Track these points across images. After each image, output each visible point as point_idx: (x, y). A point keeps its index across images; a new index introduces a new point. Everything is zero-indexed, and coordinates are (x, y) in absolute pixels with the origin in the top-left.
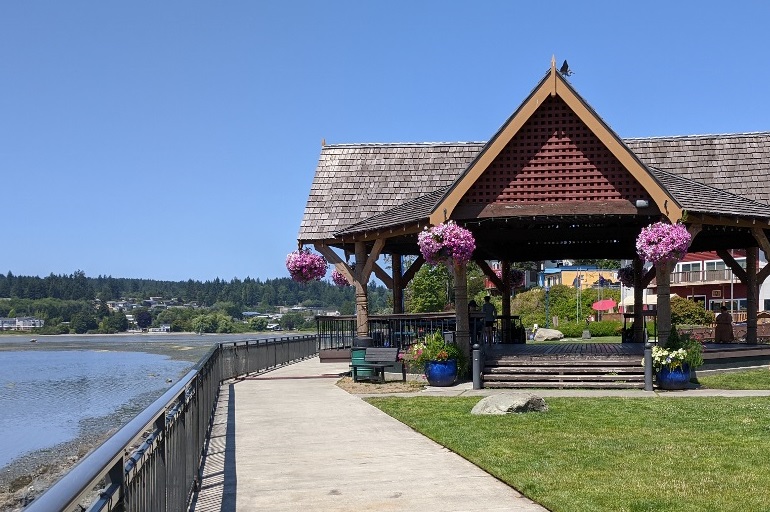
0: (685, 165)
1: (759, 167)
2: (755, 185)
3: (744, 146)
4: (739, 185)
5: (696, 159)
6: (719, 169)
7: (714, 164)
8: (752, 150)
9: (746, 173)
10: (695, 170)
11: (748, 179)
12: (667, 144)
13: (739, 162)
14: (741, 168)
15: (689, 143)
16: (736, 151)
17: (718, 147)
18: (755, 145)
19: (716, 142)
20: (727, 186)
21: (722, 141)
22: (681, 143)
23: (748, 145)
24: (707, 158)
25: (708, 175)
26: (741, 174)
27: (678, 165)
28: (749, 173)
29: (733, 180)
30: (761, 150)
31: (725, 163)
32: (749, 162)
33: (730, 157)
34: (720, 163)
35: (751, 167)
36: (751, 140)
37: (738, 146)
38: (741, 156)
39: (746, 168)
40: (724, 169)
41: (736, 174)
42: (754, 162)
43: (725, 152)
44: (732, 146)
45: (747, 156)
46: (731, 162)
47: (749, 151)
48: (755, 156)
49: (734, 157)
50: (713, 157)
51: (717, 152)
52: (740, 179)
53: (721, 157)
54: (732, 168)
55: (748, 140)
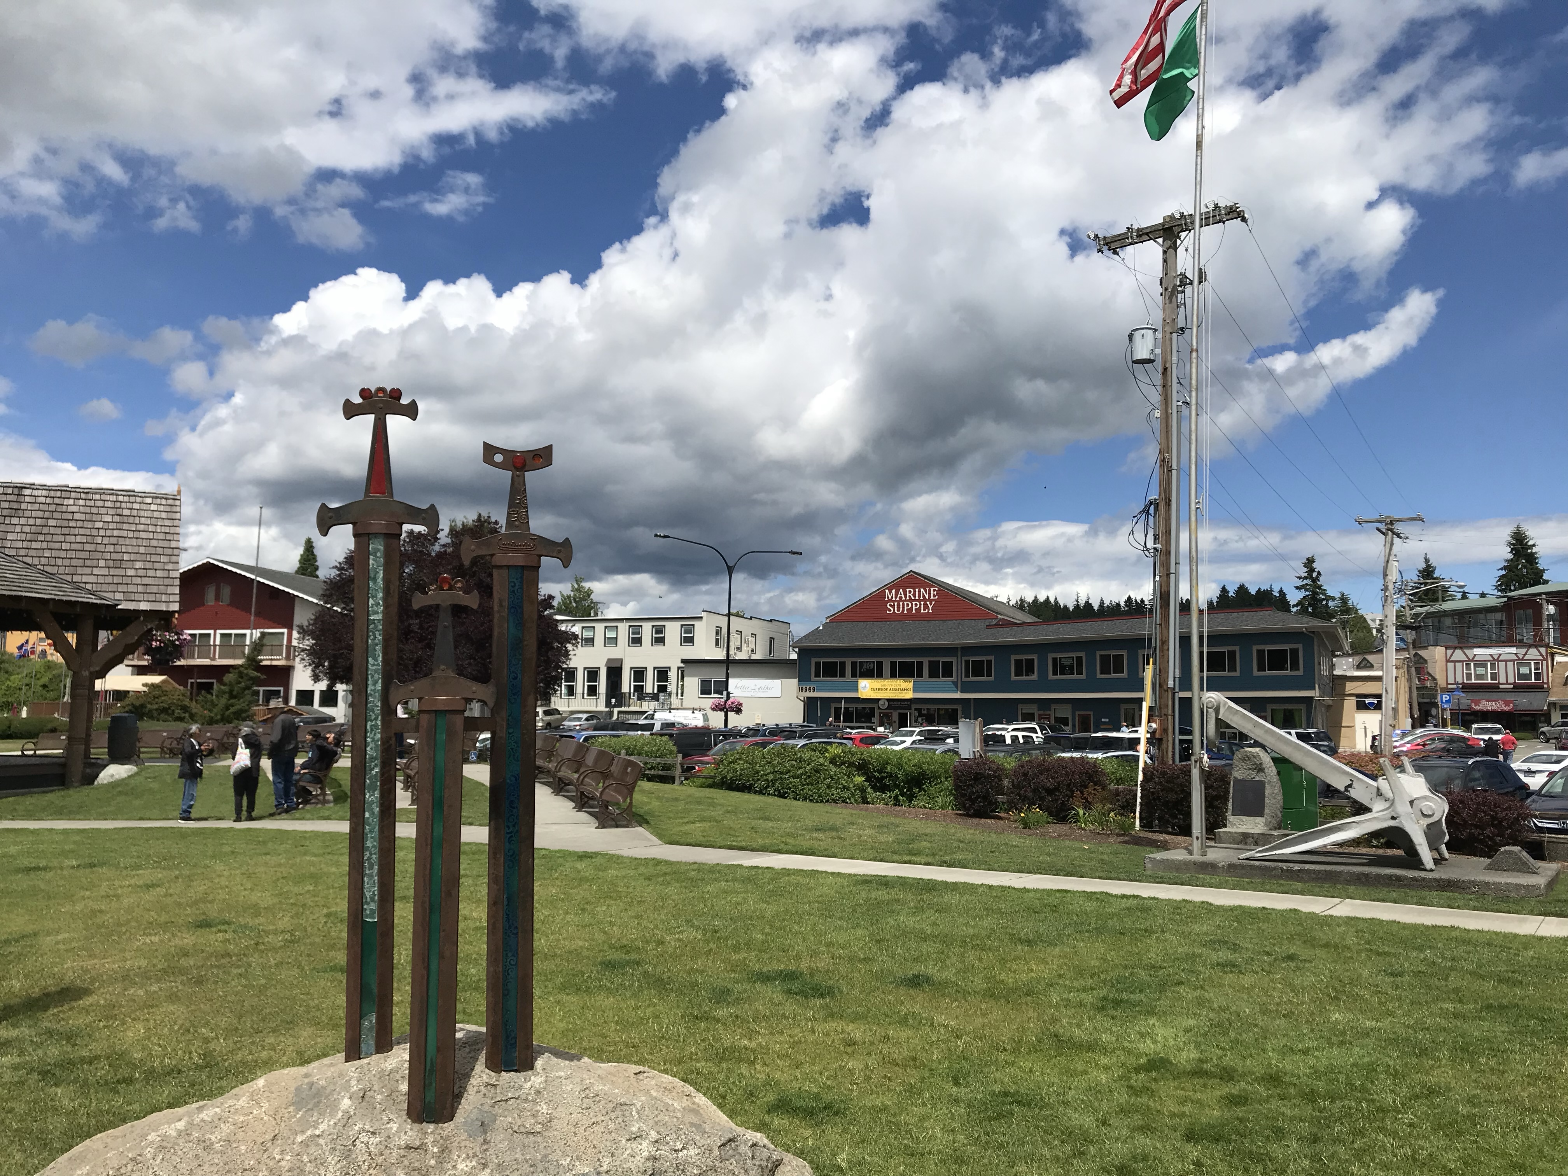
1: (76, 531)
2: (63, 554)
3: (66, 502)
4: (40, 553)
6: (18, 529)
7: (15, 521)
8: (74, 509)
9: (55, 538)
11: (57, 545)
13: (52, 523)
14: (52, 530)
16: (52, 508)
17: (27, 499)
18: (81, 502)
19: (27, 492)
20: (23, 552)
21: (36, 493)
23: (71, 502)
26: (49, 538)
28: (62, 538)
29: (35, 545)
30: (88, 510)
31: (31, 521)
32: (65, 523)
33: (40, 514)
34: (23, 521)
35: (66, 531)
36: (78, 496)
37: (57, 501)
38: (56, 515)
39: (58, 531)
40: (27, 529)
41: (41, 537)
42: (72, 524)
43: (36, 506)
44: (48, 500)
45: (65, 516)
46: (39, 522)
47: (70, 509)
48: (76, 516)
49: (47, 515)
50: (16, 512)
51: (23, 506)
52: (44, 545)
53: (27, 514)
54: (39, 529)
55: (73, 495)
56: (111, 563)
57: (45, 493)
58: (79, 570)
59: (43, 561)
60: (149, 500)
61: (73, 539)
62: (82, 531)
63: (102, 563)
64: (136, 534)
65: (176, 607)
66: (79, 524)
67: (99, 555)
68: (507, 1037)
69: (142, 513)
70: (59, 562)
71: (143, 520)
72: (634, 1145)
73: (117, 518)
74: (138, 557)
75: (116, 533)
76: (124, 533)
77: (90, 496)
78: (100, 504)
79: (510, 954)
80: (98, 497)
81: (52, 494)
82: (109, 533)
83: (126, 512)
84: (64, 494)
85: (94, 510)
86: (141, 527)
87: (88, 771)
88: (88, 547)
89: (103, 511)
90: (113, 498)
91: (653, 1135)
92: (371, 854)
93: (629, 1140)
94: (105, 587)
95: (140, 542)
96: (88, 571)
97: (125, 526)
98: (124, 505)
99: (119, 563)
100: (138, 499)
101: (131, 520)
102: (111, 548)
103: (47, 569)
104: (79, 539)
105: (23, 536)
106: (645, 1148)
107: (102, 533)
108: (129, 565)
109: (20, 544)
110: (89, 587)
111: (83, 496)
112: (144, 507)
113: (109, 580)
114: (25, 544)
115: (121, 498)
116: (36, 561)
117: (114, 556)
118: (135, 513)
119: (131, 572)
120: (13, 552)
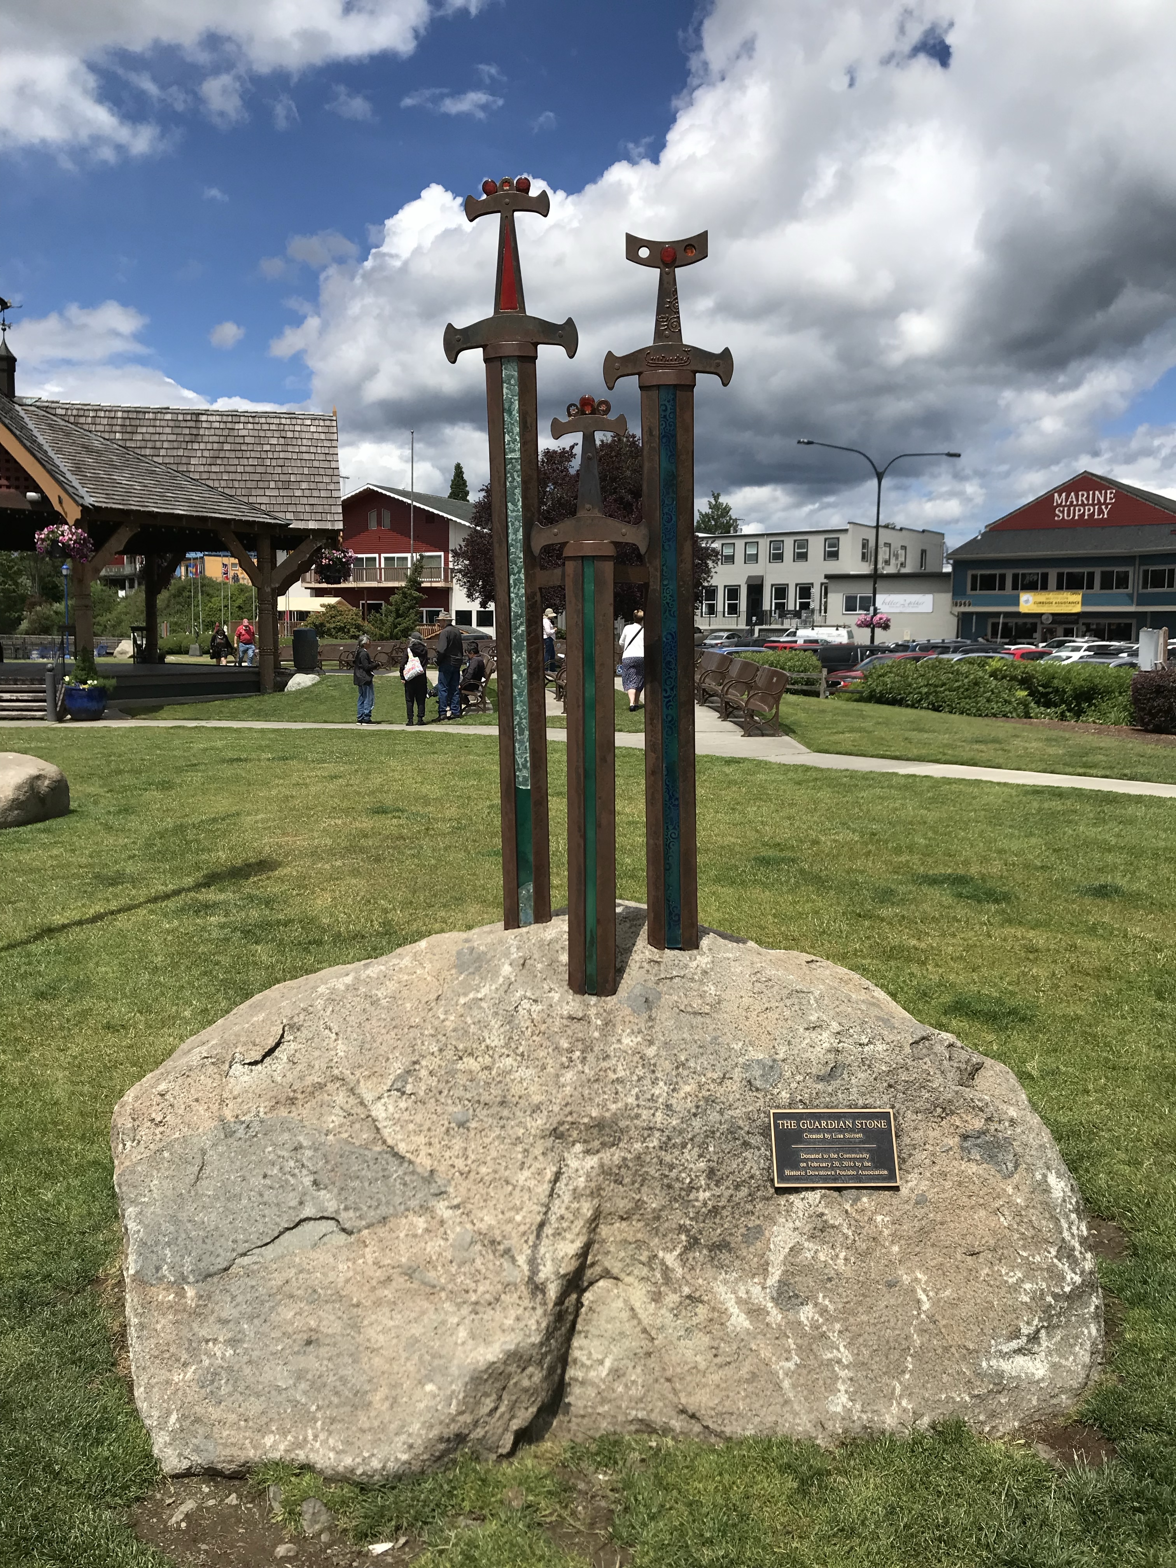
0: (158, 444)
1: (248, 454)
2: (239, 477)
3: (237, 426)
4: (219, 476)
5: (173, 438)
6: (199, 454)
7: (196, 446)
8: (244, 433)
9: (231, 462)
10: (170, 453)
11: (233, 469)
12: (141, 416)
13: (227, 447)
14: (228, 454)
15: (169, 417)
16: (226, 432)
17: (204, 425)
18: (250, 426)
19: (204, 418)
20: (205, 476)
21: (211, 418)
22: (159, 416)
23: (241, 426)
24: (187, 438)
25: (184, 460)
26: (225, 461)
27: (150, 445)
28: (236, 462)
29: (214, 469)
30: (256, 433)
31: (209, 446)
32: (238, 447)
33: (216, 439)
34: (202, 446)
35: (239, 454)
36: (246, 420)
37: (229, 426)
38: (230, 439)
39: (232, 455)
40: (206, 454)
41: (219, 461)
42: (244, 447)
43: (212, 432)
44: (222, 426)
45: (239, 440)
46: (216, 446)
47: (242, 433)
48: (247, 440)
49: (222, 439)
50: (196, 438)
51: (202, 432)
52: (222, 469)
53: (206, 439)
54: (216, 454)
55: (242, 419)
56: (280, 485)
57: (218, 418)
58: (254, 492)
59: (223, 484)
60: (308, 422)
61: (245, 462)
62: (253, 454)
63: (272, 485)
64: (300, 456)
65: (340, 526)
66: (250, 447)
67: (269, 477)
68: (670, 913)
69: (303, 435)
70: (236, 484)
71: (305, 442)
72: (814, 1035)
73: (282, 441)
74: (304, 478)
75: (282, 455)
76: (289, 455)
77: (257, 420)
78: (266, 427)
79: (670, 827)
80: (263, 420)
81: (225, 419)
82: (276, 455)
83: (290, 435)
84: (235, 419)
85: (262, 434)
86: (304, 449)
87: (278, 679)
88: (260, 469)
89: (269, 434)
90: (277, 421)
91: (835, 1026)
92: (521, 719)
93: (807, 1029)
94: (277, 508)
95: (303, 463)
96: (261, 492)
97: (290, 449)
98: (287, 428)
99: (287, 485)
100: (299, 422)
101: (294, 442)
102: (279, 470)
103: (227, 491)
104: (251, 462)
105: (204, 461)
106: (826, 1039)
107: (270, 455)
108: (295, 486)
109: (202, 469)
110: (263, 507)
111: (251, 420)
112: (304, 428)
113: (280, 500)
114: (206, 468)
115: (283, 421)
116: (216, 484)
117: (283, 478)
118: (297, 435)
119: (298, 493)
120: (197, 476)
